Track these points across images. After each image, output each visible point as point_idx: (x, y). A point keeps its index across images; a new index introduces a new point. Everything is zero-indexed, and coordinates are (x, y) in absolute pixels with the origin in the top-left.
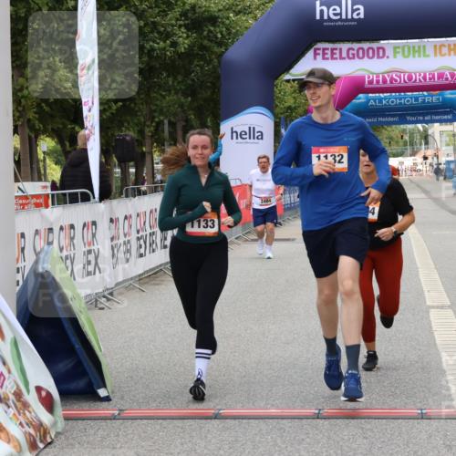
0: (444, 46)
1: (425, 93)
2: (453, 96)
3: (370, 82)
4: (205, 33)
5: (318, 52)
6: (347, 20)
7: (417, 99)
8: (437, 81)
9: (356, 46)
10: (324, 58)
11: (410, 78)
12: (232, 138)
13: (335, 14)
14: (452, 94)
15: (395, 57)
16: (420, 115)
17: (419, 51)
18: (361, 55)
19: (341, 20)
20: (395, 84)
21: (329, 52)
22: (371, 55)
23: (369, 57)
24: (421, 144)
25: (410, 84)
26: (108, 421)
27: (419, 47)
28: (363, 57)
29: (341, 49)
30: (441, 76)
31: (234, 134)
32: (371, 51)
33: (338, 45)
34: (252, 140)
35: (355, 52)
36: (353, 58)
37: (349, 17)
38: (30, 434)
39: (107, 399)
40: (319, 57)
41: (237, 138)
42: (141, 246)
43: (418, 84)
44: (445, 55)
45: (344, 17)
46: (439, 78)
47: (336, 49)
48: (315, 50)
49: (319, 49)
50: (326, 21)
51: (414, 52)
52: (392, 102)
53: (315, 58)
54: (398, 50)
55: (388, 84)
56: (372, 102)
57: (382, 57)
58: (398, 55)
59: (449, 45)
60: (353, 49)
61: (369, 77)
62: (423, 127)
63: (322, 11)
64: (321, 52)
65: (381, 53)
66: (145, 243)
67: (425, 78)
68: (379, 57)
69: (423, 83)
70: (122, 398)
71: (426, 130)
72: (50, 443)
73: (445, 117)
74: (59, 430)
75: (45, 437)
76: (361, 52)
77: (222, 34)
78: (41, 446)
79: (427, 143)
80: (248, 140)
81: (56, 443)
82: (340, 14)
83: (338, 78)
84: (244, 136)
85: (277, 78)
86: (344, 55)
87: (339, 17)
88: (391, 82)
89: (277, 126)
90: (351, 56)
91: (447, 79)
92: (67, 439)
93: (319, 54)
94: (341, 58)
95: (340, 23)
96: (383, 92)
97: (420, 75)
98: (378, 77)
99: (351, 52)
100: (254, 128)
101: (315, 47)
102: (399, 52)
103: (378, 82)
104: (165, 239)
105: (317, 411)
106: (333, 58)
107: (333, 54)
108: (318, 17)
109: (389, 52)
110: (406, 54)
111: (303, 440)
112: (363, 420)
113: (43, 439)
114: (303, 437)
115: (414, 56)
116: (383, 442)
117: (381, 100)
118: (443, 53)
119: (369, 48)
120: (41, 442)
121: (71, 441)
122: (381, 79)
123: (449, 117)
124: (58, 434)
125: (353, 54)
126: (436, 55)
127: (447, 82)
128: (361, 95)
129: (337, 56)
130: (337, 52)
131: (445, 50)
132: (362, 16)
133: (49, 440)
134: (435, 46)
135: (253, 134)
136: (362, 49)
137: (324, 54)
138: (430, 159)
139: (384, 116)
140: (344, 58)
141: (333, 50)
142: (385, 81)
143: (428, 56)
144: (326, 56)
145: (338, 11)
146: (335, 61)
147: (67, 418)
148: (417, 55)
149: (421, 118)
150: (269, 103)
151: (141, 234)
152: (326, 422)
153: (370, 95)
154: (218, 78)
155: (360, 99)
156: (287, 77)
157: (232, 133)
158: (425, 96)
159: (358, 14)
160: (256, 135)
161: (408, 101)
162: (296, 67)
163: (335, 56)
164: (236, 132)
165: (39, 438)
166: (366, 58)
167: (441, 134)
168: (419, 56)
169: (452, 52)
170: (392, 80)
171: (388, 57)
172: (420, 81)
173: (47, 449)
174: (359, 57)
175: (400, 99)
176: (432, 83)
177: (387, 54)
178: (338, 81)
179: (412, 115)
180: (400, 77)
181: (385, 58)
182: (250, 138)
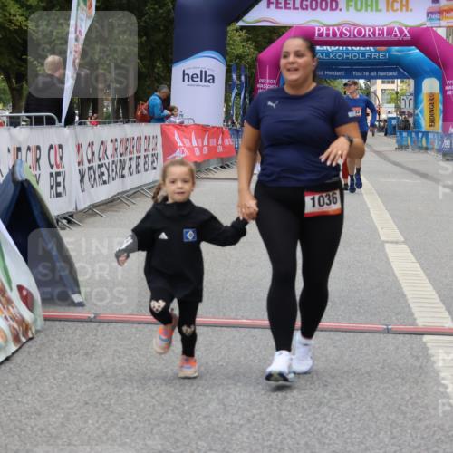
0: (396, 2)
1: (372, 48)
2: (399, 54)
3: (321, 35)
7: (363, 54)
8: (386, 37)
10: (277, 7)
11: (360, 33)
12: (184, 80)
14: (398, 51)
15: (348, 10)
16: (365, 70)
17: (372, 5)
18: (314, 6)
20: (345, 38)
21: (283, 1)
22: (324, 6)
23: (321, 9)
25: (359, 38)
26: (85, 323)
27: (372, 1)
28: (316, 9)
30: (390, 31)
31: (186, 77)
32: (324, 3)
34: (203, 83)
35: (308, 3)
36: (307, 9)
38: (14, 328)
39: (81, 304)
40: (273, 6)
41: (188, 80)
43: (367, 38)
44: (397, 10)
46: (388, 34)
51: (367, 6)
52: (340, 56)
53: (268, 7)
54: (350, 3)
55: (338, 38)
56: (319, 55)
57: (336, 9)
58: (350, 8)
59: (401, 2)
61: (319, 30)
62: (365, 83)
64: (274, 1)
65: (334, 6)
67: (374, 33)
68: (331, 9)
69: (373, 39)
71: (368, 88)
72: (31, 339)
73: (391, 74)
74: (39, 328)
75: (27, 333)
76: (314, 3)
78: (24, 340)
80: (199, 83)
81: (38, 340)
83: (290, 27)
84: (195, 79)
85: (230, 25)
86: (298, 5)
88: (341, 35)
89: (228, 72)
90: (304, 7)
91: (396, 35)
92: (47, 336)
93: (272, 3)
94: (295, 8)
96: (330, 45)
97: (369, 30)
98: (328, 30)
99: (304, 3)
100: (206, 72)
102: (351, 6)
103: (328, 35)
104: (124, 169)
106: (286, 8)
107: (286, 3)
109: (342, 5)
110: (359, 7)
113: (25, 334)
115: (366, 10)
117: (328, 53)
118: (395, 8)
119: (322, 1)
120: (24, 336)
121: (51, 338)
122: (331, 32)
123: (395, 74)
124: (37, 331)
125: (307, 5)
126: (388, 10)
127: (396, 39)
129: (291, 6)
130: (291, 2)
131: (397, 6)
133: (30, 336)
134: (388, 2)
135: (204, 77)
137: (277, 3)
139: (331, 70)
140: (297, 9)
142: (334, 34)
143: (380, 10)
144: (280, 5)
146: (287, 11)
147: (47, 319)
148: (369, 8)
149: (367, 74)
150: (221, 47)
153: (319, 47)
154: (172, 22)
156: (240, 24)
157: (184, 75)
158: (372, 52)
160: (208, 78)
161: (355, 56)
162: (249, 14)
163: (288, 6)
164: (188, 75)
165: (22, 334)
166: (319, 10)
167: (384, 91)
168: (372, 10)
169: (404, 8)
170: (342, 33)
171: (341, 10)
172: (369, 35)
173: (29, 344)
174: (312, 9)
175: (347, 54)
176: (381, 38)
177: (340, 7)
178: (289, 31)
179: (358, 70)
180: (350, 31)
181: (338, 11)
182: (201, 81)
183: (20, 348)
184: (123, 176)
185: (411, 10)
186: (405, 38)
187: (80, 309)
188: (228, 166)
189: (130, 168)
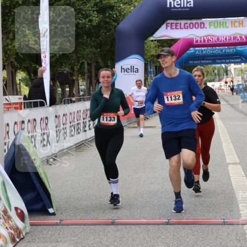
0: (237, 22)
1: (226, 47)
3: (197, 41)
4: (107, 15)
5: (168, 25)
6: (184, 8)
7: (222, 51)
8: (232, 41)
9: (189, 22)
10: (171, 28)
11: (218, 39)
12: (121, 72)
13: (178, 5)
14: (240, 48)
15: (210, 28)
16: (223, 59)
17: (223, 25)
18: (191, 27)
19: (181, 7)
20: (210, 43)
21: (174, 25)
22: (197, 26)
23: (196, 28)
24: (224, 75)
25: (218, 42)
26: (54, 226)
27: (223, 22)
28: (193, 28)
29: (181, 24)
30: (235, 38)
31: (123, 70)
32: (197, 25)
33: (179, 21)
34: (132, 73)
35: (188, 25)
36: (187, 28)
37: (185, 6)
38: (12, 234)
39: (54, 214)
40: (169, 28)
41: (124, 72)
42: (72, 131)
43: (222, 42)
44: (237, 27)
45: (182, 6)
46: (233, 39)
47: (178, 23)
48: (167, 24)
49: (169, 23)
50: (173, 8)
51: (220, 25)
52: (209, 52)
53: (167, 28)
54: (211, 24)
55: (206, 43)
56: (197, 52)
57: (203, 28)
58: (211, 27)
59: (239, 22)
60: (187, 24)
61: (196, 39)
62: (225, 66)
63: (170, 3)
64: (170, 25)
65: (202, 26)
66: (74, 128)
67: (226, 39)
68: (201, 28)
69: (225, 42)
70: (62, 214)
71: (226, 68)
72: (22, 239)
73: (237, 60)
74: (28, 231)
75: (20, 235)
76: (191, 25)
77: (116, 15)
78: (18, 240)
79: (227, 74)
80: (130, 73)
81: (26, 239)
82: (180, 4)
83: (179, 39)
84: (128, 71)
85: (146, 39)
86: (182, 26)
87: (179, 6)
88: (208, 41)
89: (146, 65)
90: (186, 27)
91: (238, 40)
92: (32, 236)
93: (169, 26)
94: (181, 28)
95: (180, 9)
96: (203, 47)
97: (223, 38)
98: (201, 38)
99: (186, 25)
100: (133, 66)
101: (167, 22)
102: (212, 25)
103: (201, 41)
104: (85, 127)
105: (167, 221)
106: (176, 28)
107: (176, 26)
108: (168, 6)
109: (207, 25)
110: (216, 26)
111: (160, 236)
112: (192, 226)
114: (160, 235)
115: (220, 27)
116: (203, 237)
117: (202, 51)
118: (236, 25)
119: (196, 23)
120: (18, 238)
121: (34, 237)
122: (202, 40)
123: (239, 60)
124: (27, 233)
125: (187, 26)
126: (232, 27)
127: (238, 42)
128: (191, 49)
129: (179, 27)
130: (179, 25)
131: (237, 24)
132: (192, 5)
133: (22, 237)
134: (232, 22)
135: (133, 70)
136: (192, 23)
137: (171, 26)
138: (229, 83)
139: (204, 60)
140: (182, 28)
141: (176, 24)
142: (204, 41)
143: (228, 27)
144: (173, 27)
145: (179, 3)
146: (177, 30)
147: (32, 225)
148: (222, 26)
149: (224, 61)
150: (141, 53)
151: (72, 124)
152: (172, 227)
153: (197, 48)
154: (114, 39)
155: (191, 50)
156: (151, 38)
157: (122, 69)
158: (226, 49)
159: (190, 4)
160: (135, 70)
161: (217, 52)
162: (156, 33)
163: (177, 27)
164: (124, 69)
165: (17, 237)
166: (194, 29)
167: (235, 69)
168: (223, 27)
169: (241, 26)
170: (208, 40)
171: (206, 28)
172: (224, 41)
173: (21, 242)
174: (190, 28)
175: (213, 50)
176: (230, 42)
177: (205, 26)
178: (179, 41)
179: (219, 59)
180: (213, 39)
181: (205, 29)
182: (131, 72)
183: (15, 245)
184: (85, 131)
185: (245, 26)
186: (243, 41)
187: (52, 217)
188: (147, 118)
189: (89, 125)
